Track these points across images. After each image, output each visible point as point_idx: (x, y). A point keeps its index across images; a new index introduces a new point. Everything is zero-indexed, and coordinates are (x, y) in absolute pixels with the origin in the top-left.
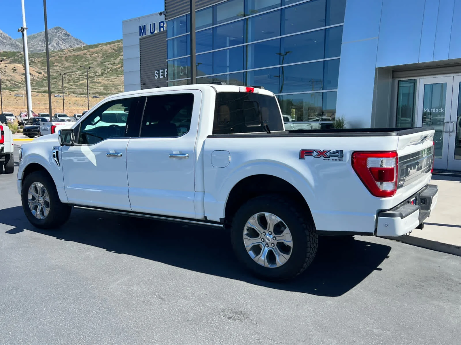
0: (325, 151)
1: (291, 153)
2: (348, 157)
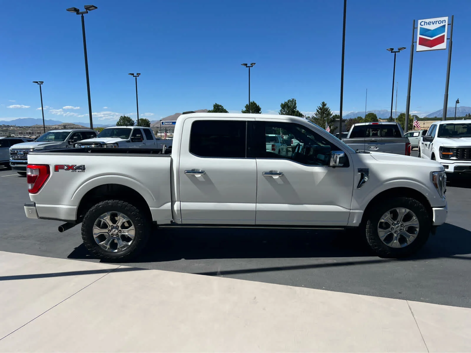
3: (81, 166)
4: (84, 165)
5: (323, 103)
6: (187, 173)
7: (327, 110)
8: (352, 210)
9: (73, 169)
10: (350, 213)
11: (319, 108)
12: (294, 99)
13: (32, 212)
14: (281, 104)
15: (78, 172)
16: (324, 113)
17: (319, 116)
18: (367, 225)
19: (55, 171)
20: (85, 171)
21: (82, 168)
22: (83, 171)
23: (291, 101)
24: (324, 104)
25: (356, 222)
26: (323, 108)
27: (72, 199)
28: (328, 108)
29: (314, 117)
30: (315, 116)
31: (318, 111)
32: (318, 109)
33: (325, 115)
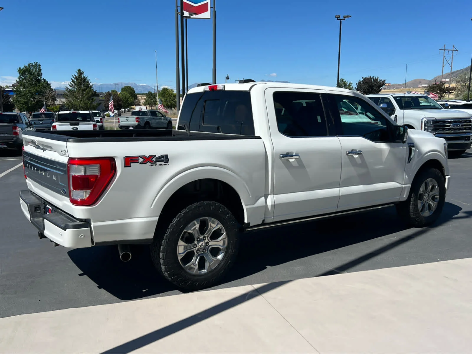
3: (162, 156)
4: (167, 155)
5: (79, 71)
6: (283, 158)
7: (85, 79)
8: (405, 184)
9: (151, 161)
10: (403, 188)
11: (75, 77)
12: (37, 63)
13: (84, 237)
14: (18, 69)
15: (160, 165)
16: (81, 84)
17: (74, 88)
18: (412, 198)
19: (125, 167)
20: (169, 163)
21: (164, 159)
22: (166, 163)
23: (33, 66)
24: (80, 73)
25: (405, 196)
26: (79, 77)
27: (152, 207)
28: (87, 77)
29: (68, 89)
30: (70, 88)
31: (73, 81)
32: (73, 79)
33: (82, 86)
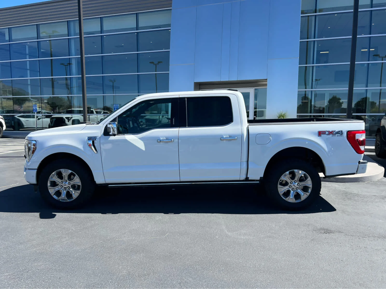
0: (332, 131)
1: (313, 133)
2: (345, 134)
